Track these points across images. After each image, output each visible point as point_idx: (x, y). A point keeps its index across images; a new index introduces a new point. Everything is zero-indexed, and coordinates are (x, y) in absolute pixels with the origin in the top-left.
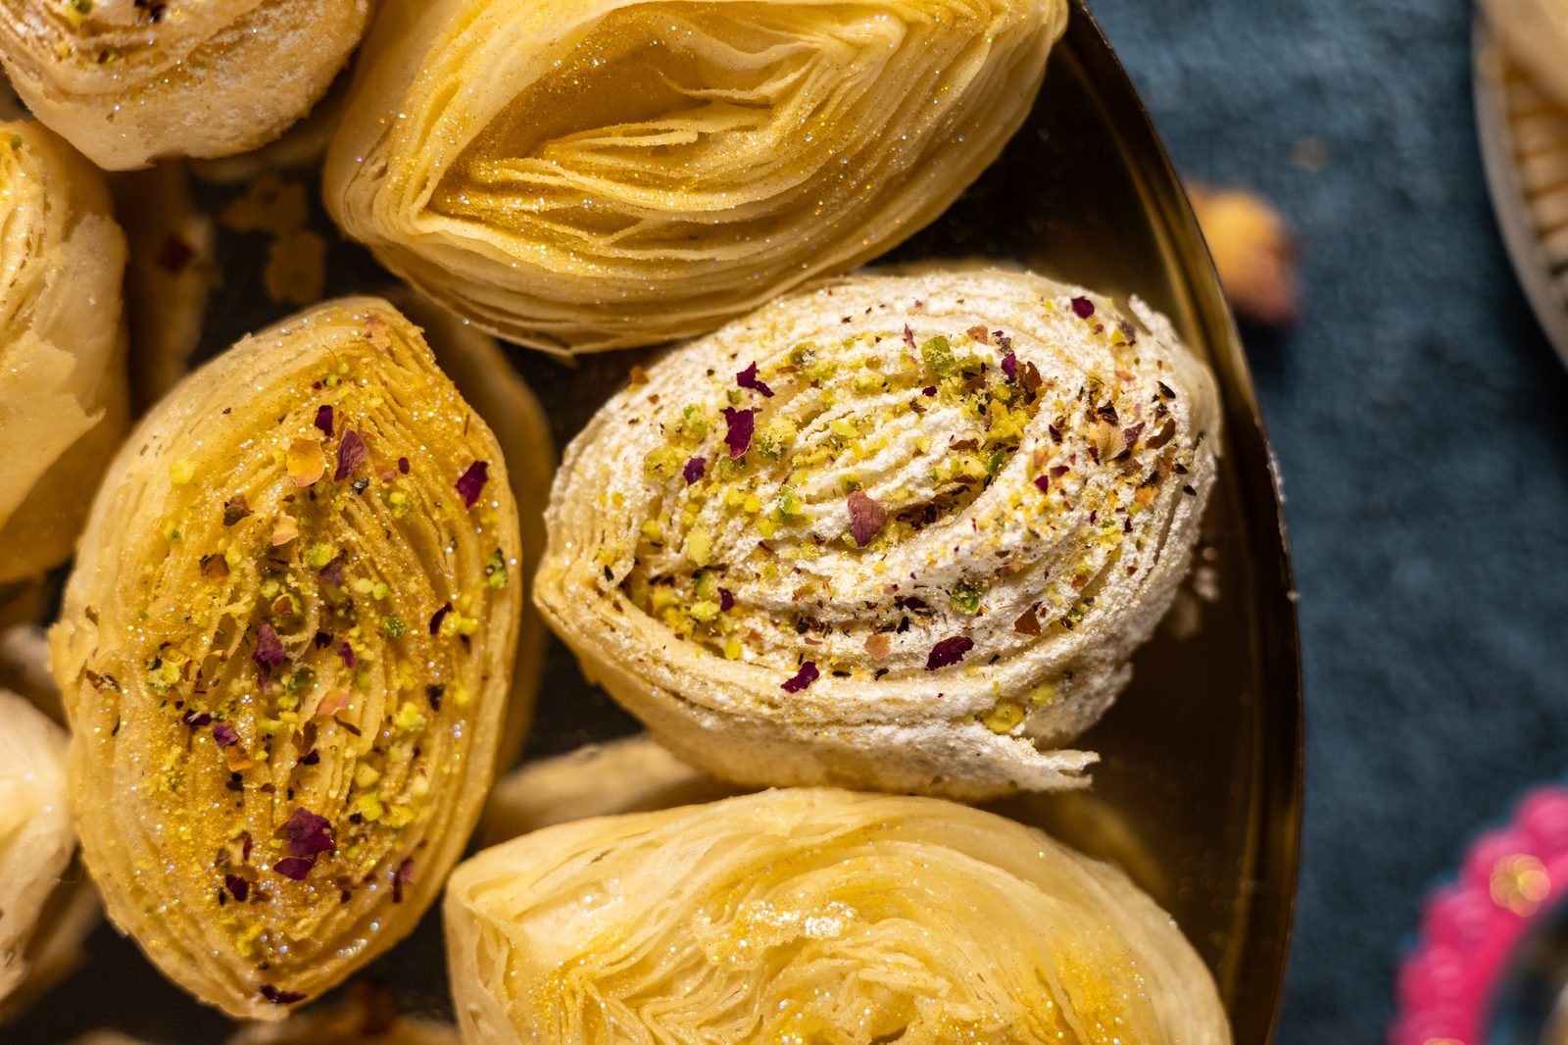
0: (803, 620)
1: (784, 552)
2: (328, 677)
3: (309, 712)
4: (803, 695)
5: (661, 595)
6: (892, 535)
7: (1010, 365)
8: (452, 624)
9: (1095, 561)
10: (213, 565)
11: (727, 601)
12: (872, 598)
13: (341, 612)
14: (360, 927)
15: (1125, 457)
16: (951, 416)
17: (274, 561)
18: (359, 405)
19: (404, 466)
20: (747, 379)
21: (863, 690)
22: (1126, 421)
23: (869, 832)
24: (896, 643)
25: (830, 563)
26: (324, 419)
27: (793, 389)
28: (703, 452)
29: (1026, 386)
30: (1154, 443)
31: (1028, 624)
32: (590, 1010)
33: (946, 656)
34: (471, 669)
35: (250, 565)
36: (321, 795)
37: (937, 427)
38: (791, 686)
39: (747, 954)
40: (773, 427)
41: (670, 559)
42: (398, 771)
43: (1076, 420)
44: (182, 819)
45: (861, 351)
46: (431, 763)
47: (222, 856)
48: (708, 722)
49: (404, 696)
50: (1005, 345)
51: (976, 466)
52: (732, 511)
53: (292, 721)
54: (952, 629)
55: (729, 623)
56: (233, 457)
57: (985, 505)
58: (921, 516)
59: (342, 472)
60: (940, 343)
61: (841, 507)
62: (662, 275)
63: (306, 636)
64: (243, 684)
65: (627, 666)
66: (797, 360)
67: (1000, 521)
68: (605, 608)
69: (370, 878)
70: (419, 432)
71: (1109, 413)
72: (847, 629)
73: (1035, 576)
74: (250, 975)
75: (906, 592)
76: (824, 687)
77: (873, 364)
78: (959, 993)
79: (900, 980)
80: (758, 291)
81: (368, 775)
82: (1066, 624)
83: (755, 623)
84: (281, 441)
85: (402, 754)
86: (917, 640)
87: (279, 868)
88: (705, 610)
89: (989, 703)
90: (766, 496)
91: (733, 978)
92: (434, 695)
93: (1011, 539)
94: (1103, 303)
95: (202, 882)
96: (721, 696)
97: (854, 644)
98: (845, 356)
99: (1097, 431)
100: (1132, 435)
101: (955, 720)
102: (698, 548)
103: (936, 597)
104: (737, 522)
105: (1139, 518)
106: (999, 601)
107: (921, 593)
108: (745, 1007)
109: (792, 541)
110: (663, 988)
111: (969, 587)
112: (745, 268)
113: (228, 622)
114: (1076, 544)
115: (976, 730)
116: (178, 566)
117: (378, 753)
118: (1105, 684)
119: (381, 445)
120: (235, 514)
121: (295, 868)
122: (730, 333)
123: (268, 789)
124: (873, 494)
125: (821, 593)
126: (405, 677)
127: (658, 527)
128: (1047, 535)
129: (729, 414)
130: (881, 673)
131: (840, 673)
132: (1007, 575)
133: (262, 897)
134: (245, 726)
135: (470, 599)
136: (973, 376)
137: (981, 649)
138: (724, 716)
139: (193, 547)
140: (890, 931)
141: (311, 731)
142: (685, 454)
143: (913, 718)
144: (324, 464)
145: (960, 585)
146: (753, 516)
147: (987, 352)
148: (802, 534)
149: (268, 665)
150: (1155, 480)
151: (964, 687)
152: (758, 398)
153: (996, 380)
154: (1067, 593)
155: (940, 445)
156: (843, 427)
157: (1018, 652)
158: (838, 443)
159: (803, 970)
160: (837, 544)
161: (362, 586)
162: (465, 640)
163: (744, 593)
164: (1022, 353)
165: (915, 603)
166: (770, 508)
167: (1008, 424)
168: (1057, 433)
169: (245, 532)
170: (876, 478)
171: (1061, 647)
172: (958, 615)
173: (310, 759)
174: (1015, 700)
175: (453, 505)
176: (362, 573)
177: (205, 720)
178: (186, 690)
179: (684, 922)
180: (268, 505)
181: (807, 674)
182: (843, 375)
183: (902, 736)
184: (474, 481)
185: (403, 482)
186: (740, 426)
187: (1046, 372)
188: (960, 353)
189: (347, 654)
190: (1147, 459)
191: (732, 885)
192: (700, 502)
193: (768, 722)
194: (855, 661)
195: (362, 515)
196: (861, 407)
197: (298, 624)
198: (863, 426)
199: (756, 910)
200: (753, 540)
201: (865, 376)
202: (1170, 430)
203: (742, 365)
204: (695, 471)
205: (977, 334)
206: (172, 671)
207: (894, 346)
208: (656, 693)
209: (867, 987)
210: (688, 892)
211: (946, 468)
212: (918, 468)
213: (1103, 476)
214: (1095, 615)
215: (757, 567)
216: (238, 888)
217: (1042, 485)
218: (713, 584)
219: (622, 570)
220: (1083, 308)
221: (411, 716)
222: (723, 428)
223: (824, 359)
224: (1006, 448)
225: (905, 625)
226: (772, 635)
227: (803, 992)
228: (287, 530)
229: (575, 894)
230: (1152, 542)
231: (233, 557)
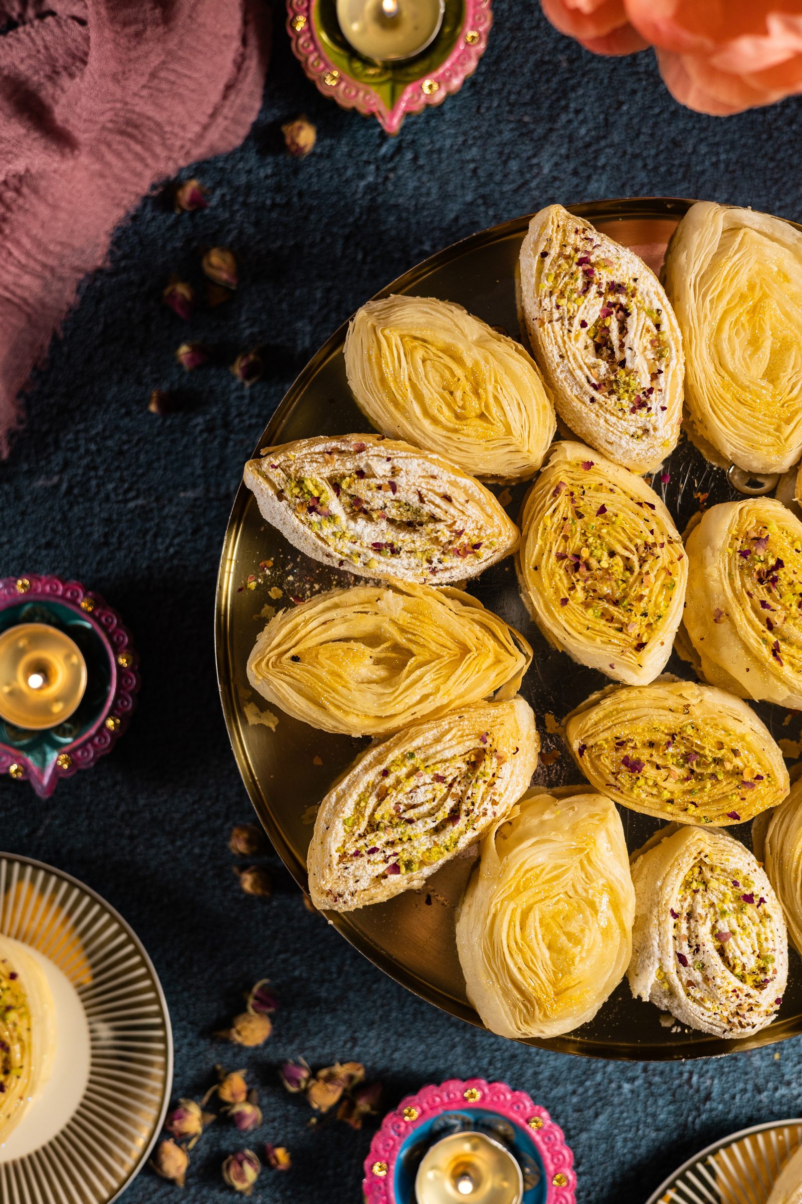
0: (690, 916)
1: (712, 910)
2: (681, 772)
3: (673, 768)
4: (669, 915)
5: (697, 870)
6: (718, 944)
7: (766, 981)
8: (692, 807)
9: (708, 1004)
10: (721, 746)
11: (696, 891)
12: (700, 937)
13: (700, 778)
14: (601, 774)
15: (738, 1014)
16: (752, 963)
17: (718, 761)
18: (761, 787)
19: (743, 799)
20: (762, 900)
21: (671, 932)
22: (747, 1014)
23: (623, 930)
24: (685, 944)
25: (709, 925)
26: (759, 777)
27: (758, 913)
28: (741, 886)
29: (760, 986)
30: (740, 1022)
31: (690, 983)
32: (581, 850)
33: (682, 959)
34: (676, 811)
35: (719, 756)
36: (649, 771)
37: (749, 959)
38: (672, 911)
39: (593, 895)
40: (750, 909)
41: (708, 874)
42: (649, 790)
43: (751, 1001)
44: (643, 730)
45: (770, 935)
46: (650, 799)
47: (631, 740)
48: (659, 883)
49: (672, 793)
50: (772, 980)
51: (738, 970)
52: (724, 894)
53: (670, 762)
54: (690, 961)
55: (689, 891)
56: (750, 750)
57: (728, 973)
58: (721, 952)
59: (744, 783)
60: (773, 960)
61: (727, 930)
62: (793, 875)
63: (695, 768)
64: (683, 750)
65: (676, 860)
66: (768, 916)
67: (724, 978)
68: (695, 855)
69: (616, 779)
70: (753, 803)
71: (751, 1009)
72: (688, 928)
73: (705, 987)
74: (591, 742)
75: (701, 948)
76: (672, 921)
77: (766, 939)
78: (582, 959)
79: (587, 942)
80: (784, 901)
81: (651, 783)
82: (688, 995)
83: (689, 899)
84: (754, 765)
85: (654, 791)
86: (686, 951)
87: (627, 757)
88: (694, 885)
89: (665, 970)
90: (729, 906)
91: (586, 891)
92: (671, 801)
93: (718, 981)
94: (777, 1007)
95: (623, 732)
96: (669, 889)
97: (684, 931)
98: (768, 930)
99: (746, 1007)
100: (743, 1016)
101: (660, 960)
102: (713, 884)
103: (699, 957)
104: (721, 896)
105: (718, 1017)
106: (697, 976)
107: (701, 952)
108: (576, 892)
109: (716, 913)
110: (583, 868)
111: (703, 967)
112: (793, 900)
113: (703, 748)
114: (714, 998)
115: (657, 966)
116: (721, 735)
117: (656, 785)
118: (664, 1003)
119: (750, 793)
120: (735, 752)
121: (626, 761)
122: (773, 893)
123: (651, 755)
124: (731, 940)
125: (701, 922)
126: (677, 794)
127: (718, 871)
128: (719, 991)
129: (752, 895)
130: (675, 938)
131: (675, 926)
132: (706, 979)
133: (617, 750)
134: (671, 750)
135: (698, 812)
136: (763, 970)
137: (682, 969)
138: (661, 888)
139: (726, 740)
140: (599, 937)
141: (665, 767)
142: (740, 881)
143: (661, 947)
144: (747, 778)
145: (703, 965)
146: (723, 901)
147: (770, 975)
148: (718, 916)
149: (687, 757)
150: (729, 1022)
151: (671, 963)
152: (756, 903)
153: (762, 977)
154: (698, 995)
155: (744, 959)
156: (749, 930)
157: (681, 980)
158: (744, 928)
159: (588, 912)
160: (714, 927)
161: (709, 785)
162: (686, 810)
163: (698, 897)
164: (769, 985)
165: (698, 950)
166: (725, 907)
167: (750, 980)
168: (747, 995)
169: (731, 755)
170: (736, 941)
171: (682, 993)
172: (695, 962)
173: (658, 767)
174: (664, 977)
175: (729, 811)
176: (713, 785)
177: (674, 739)
178: (684, 735)
179: (602, 876)
180: (737, 762)
181: (675, 915)
182: (763, 930)
183: (655, 944)
184: (734, 816)
185: (738, 798)
186: (749, 899)
187: (764, 992)
188: (770, 967)
189: (687, 779)
190: (735, 1020)
191: (611, 889)
192: (726, 884)
193: (659, 902)
194: (679, 930)
195: (730, 787)
196: (754, 935)
197: (698, 764)
198: (749, 936)
199: (605, 899)
200: (716, 901)
201: (763, 937)
202: (742, 1027)
203: (766, 899)
204: (736, 884)
205: (775, 971)
206: (689, 731)
207: (771, 945)
208: (668, 869)
209: (582, 931)
210: (612, 877)
211: (738, 961)
212: (738, 953)
213: (733, 1008)
214: (691, 1003)
215: (707, 902)
216: (621, 744)
217: (734, 991)
218: (701, 887)
219: (706, 860)
220: (777, 1001)
221: (666, 795)
222: (748, 893)
223: (767, 924)
224: (742, 979)
225: (690, 946)
226: (686, 905)
227: (581, 911)
228: (729, 766)
229: (610, 841)
230: (710, 1020)
231: (723, 751)
